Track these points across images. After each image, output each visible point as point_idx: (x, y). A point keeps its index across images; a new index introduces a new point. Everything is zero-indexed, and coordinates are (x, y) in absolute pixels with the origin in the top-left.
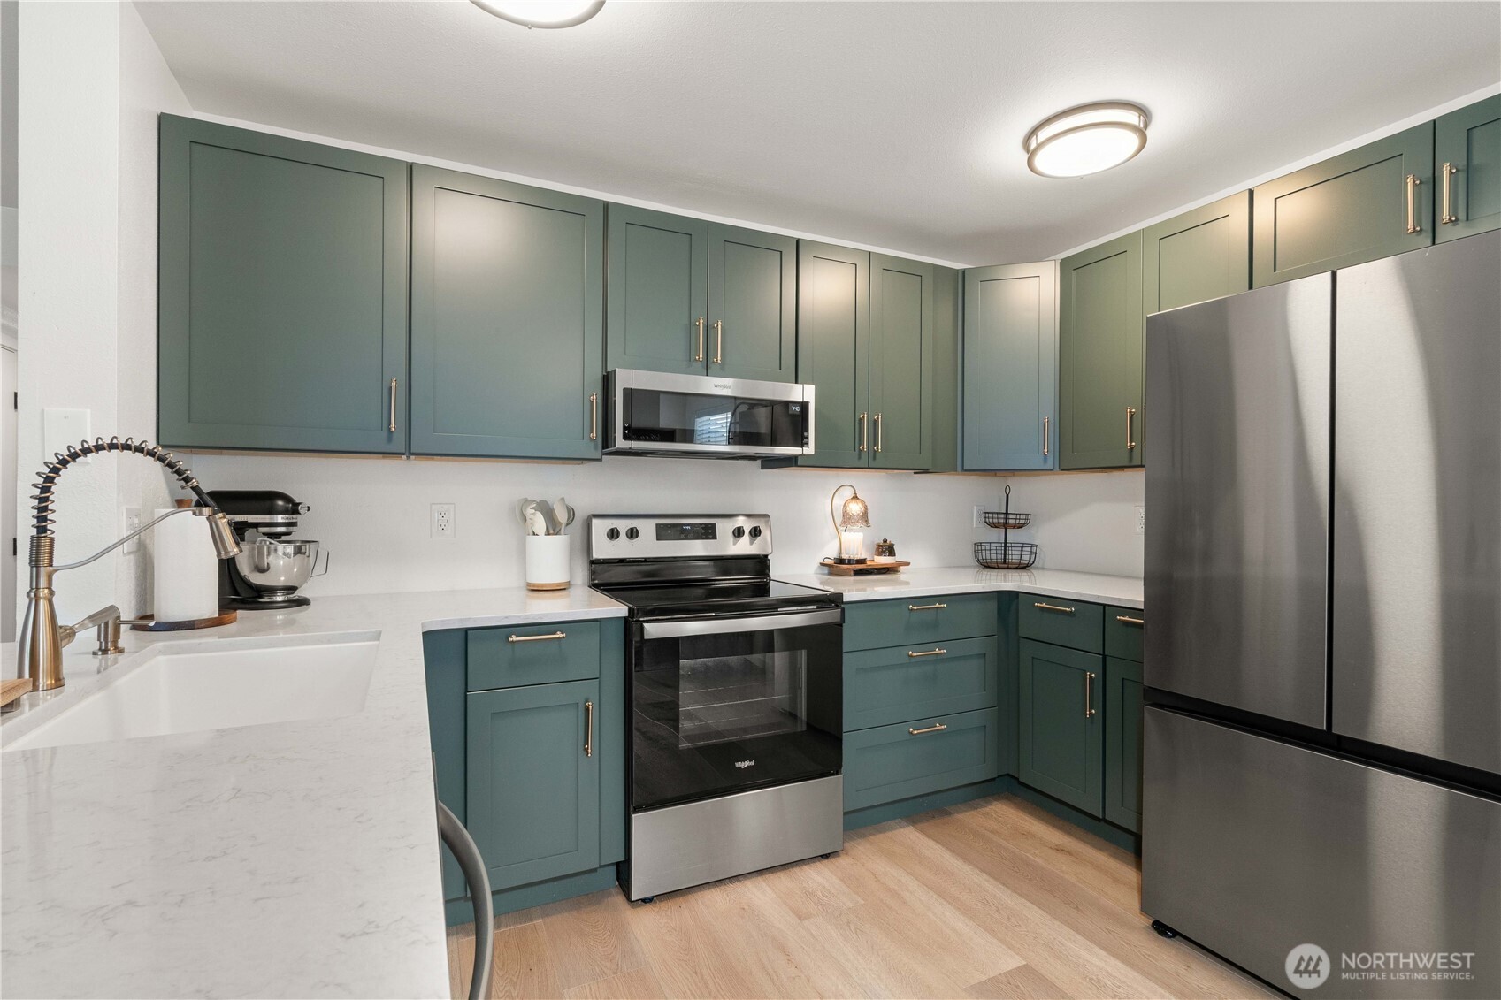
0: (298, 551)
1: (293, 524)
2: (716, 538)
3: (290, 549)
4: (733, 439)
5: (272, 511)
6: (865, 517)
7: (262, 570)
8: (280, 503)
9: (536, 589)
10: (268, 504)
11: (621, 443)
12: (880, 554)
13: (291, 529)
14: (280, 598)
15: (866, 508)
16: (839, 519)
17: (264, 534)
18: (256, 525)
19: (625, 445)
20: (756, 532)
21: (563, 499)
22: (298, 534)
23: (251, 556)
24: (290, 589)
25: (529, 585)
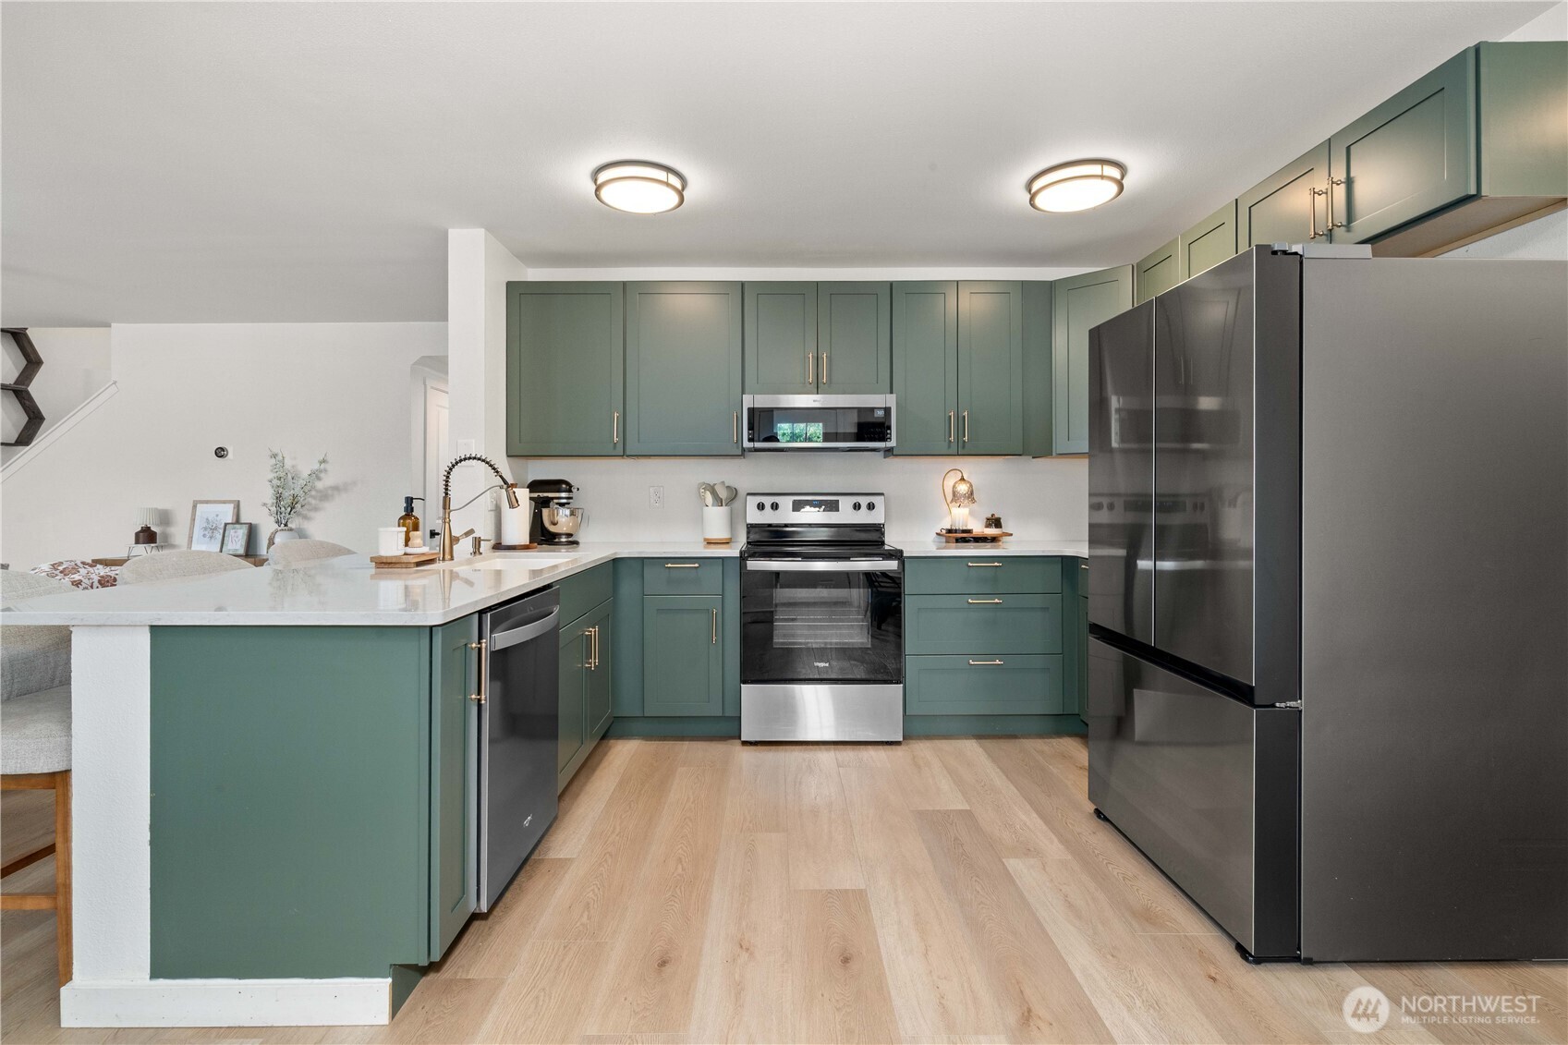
0: (572, 514)
1: (571, 498)
2: (838, 511)
3: (568, 512)
4: (827, 437)
5: (559, 491)
6: (970, 495)
7: (554, 524)
8: (564, 486)
9: (710, 543)
10: (558, 486)
11: (747, 444)
12: (988, 526)
13: (571, 501)
14: (563, 540)
15: (971, 486)
16: (950, 497)
17: (557, 504)
18: (553, 498)
19: (751, 445)
20: (871, 507)
21: (723, 482)
22: (574, 504)
23: (549, 515)
24: (569, 535)
25: (705, 540)
